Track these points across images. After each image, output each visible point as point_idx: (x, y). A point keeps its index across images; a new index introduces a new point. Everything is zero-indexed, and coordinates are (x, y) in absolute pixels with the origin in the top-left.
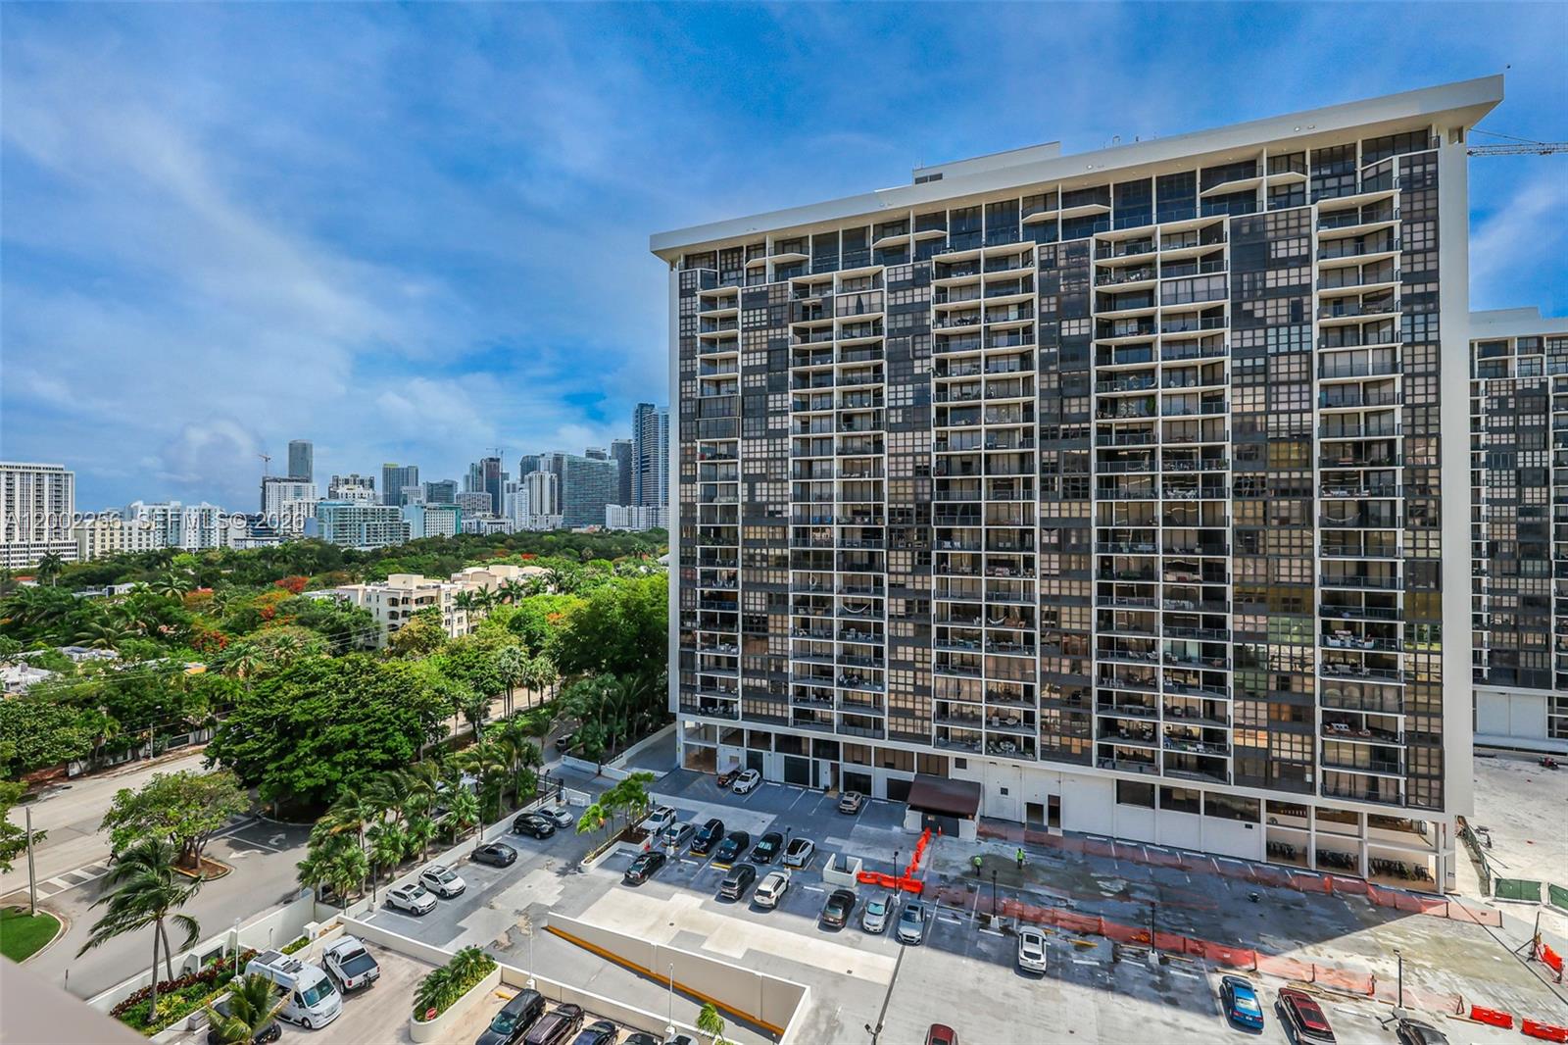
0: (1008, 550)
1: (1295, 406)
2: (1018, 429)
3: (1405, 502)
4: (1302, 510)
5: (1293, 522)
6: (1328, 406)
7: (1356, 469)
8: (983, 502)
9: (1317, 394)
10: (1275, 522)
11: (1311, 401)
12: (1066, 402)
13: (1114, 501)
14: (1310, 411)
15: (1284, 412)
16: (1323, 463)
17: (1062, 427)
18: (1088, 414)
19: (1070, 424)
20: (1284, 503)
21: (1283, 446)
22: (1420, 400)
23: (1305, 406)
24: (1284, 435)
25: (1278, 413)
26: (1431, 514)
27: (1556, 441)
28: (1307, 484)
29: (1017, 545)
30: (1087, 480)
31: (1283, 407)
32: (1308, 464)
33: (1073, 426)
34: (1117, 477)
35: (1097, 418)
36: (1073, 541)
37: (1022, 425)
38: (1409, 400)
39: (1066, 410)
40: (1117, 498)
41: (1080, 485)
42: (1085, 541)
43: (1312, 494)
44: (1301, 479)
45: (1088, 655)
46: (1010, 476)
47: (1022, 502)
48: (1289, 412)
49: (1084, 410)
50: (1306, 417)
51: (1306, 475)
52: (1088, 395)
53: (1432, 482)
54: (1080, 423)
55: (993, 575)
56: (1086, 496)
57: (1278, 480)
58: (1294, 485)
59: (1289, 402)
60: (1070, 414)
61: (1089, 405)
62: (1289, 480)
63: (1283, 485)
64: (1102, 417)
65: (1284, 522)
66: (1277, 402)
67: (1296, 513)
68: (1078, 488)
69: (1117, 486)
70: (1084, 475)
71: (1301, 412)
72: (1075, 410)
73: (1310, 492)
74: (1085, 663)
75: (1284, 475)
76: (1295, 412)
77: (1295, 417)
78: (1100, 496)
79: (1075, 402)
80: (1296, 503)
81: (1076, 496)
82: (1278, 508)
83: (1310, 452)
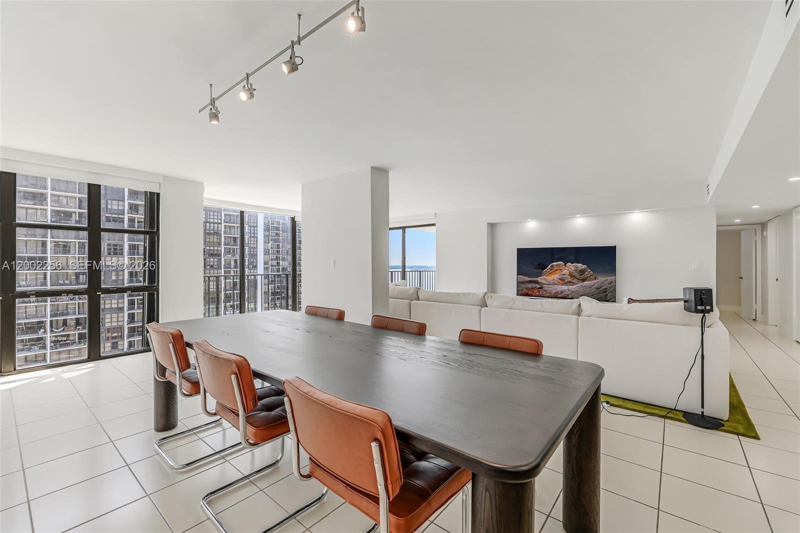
0: (68, 285)
1: (216, 221)
2: (75, 212)
3: (248, 260)
4: (218, 262)
5: (215, 267)
6: (226, 222)
7: (234, 247)
8: (49, 255)
9: (223, 218)
10: (208, 267)
11: (221, 220)
12: (109, 202)
13: (136, 257)
14: (221, 223)
15: (212, 223)
16: (225, 244)
17: (107, 215)
18: (124, 210)
19: (112, 214)
20: (212, 260)
21: (212, 237)
22: (252, 224)
23: (219, 221)
24: (212, 232)
25: (210, 223)
26: (255, 264)
27: (271, 240)
28: (219, 252)
29: (74, 282)
30: (122, 245)
31: (212, 220)
32: (220, 244)
33: (113, 216)
34: (138, 245)
35: (128, 213)
36: (114, 278)
37: (78, 210)
38: (249, 224)
39: (109, 207)
40: (138, 255)
41: (118, 248)
42: (121, 278)
43: (221, 256)
44: (217, 250)
45: (122, 337)
46: (70, 240)
47: (77, 256)
48: (214, 223)
49: (121, 208)
50: (219, 225)
51: (219, 248)
52: (124, 201)
53: (255, 253)
54: (118, 214)
55: (56, 301)
56: (122, 254)
57: (210, 250)
58: (215, 252)
59: (214, 219)
60: (111, 209)
61: (124, 206)
62: (214, 250)
63: (211, 252)
64: (132, 213)
65: (212, 267)
66: (210, 218)
67: (216, 263)
68: (116, 249)
69: (138, 249)
70: (120, 243)
71: (218, 223)
72: (115, 207)
73: (220, 255)
74: (120, 343)
75: (212, 248)
76: (216, 223)
77: (216, 225)
78: (130, 254)
79: (115, 202)
80: (216, 259)
81: (115, 254)
82: (210, 262)
83: (220, 239)
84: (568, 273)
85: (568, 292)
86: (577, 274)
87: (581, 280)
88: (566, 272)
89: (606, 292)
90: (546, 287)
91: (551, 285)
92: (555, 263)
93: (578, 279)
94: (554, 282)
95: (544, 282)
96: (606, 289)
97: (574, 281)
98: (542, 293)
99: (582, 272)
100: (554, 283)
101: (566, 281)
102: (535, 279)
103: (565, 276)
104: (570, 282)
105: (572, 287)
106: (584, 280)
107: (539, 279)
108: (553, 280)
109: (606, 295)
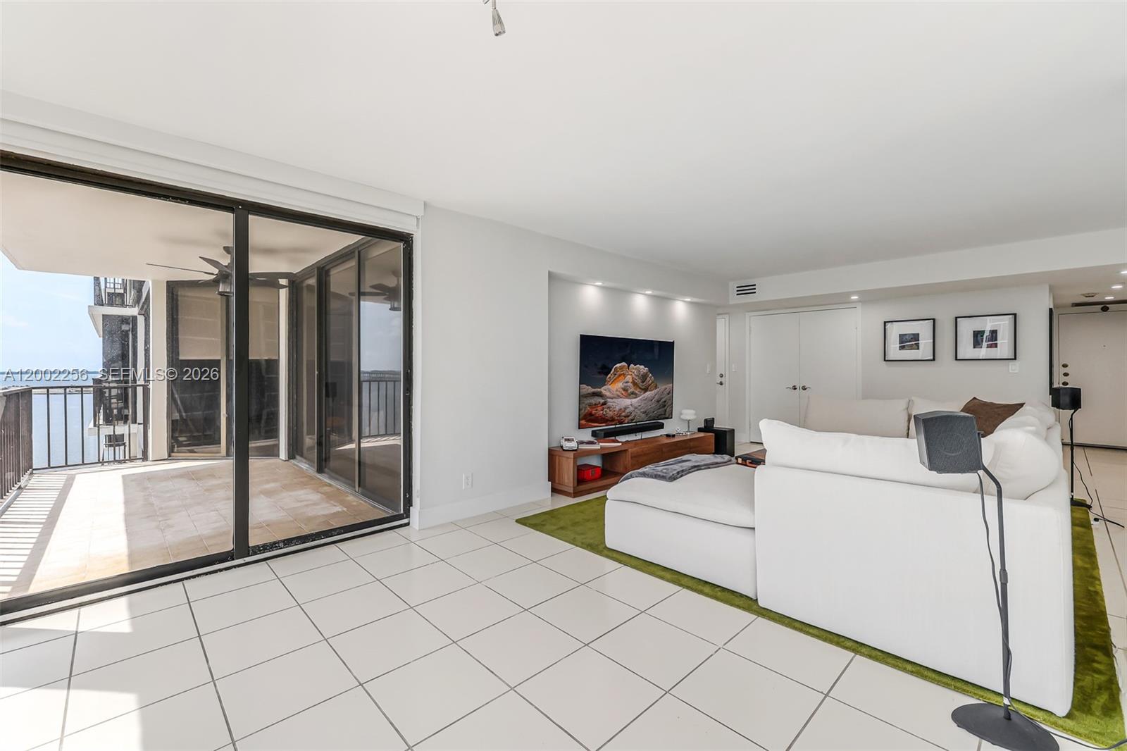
84: (631, 380)
85: (631, 409)
86: (638, 381)
87: (643, 389)
88: (629, 378)
89: (665, 406)
90: (610, 402)
91: (615, 398)
92: (618, 365)
93: (640, 388)
94: (618, 393)
95: (608, 394)
96: (665, 402)
97: (637, 392)
98: (606, 411)
99: (644, 377)
100: (618, 396)
101: (629, 391)
102: (599, 390)
103: (629, 384)
104: (633, 393)
105: (634, 401)
106: (646, 390)
107: (603, 390)
108: (617, 391)
109: (665, 410)
